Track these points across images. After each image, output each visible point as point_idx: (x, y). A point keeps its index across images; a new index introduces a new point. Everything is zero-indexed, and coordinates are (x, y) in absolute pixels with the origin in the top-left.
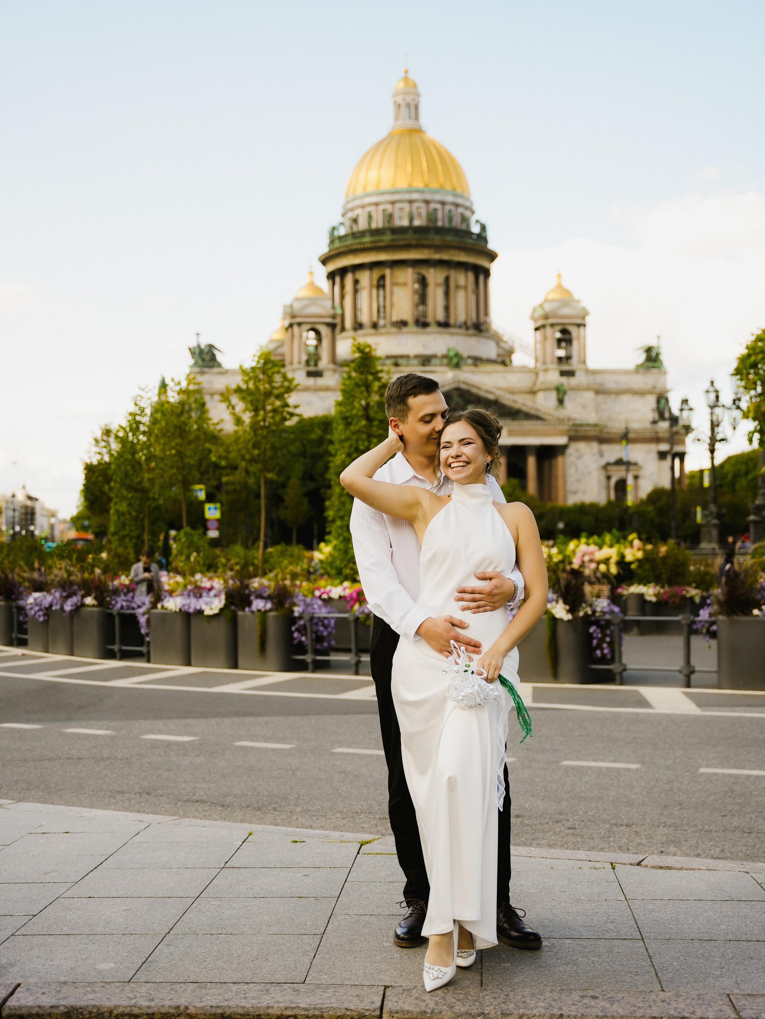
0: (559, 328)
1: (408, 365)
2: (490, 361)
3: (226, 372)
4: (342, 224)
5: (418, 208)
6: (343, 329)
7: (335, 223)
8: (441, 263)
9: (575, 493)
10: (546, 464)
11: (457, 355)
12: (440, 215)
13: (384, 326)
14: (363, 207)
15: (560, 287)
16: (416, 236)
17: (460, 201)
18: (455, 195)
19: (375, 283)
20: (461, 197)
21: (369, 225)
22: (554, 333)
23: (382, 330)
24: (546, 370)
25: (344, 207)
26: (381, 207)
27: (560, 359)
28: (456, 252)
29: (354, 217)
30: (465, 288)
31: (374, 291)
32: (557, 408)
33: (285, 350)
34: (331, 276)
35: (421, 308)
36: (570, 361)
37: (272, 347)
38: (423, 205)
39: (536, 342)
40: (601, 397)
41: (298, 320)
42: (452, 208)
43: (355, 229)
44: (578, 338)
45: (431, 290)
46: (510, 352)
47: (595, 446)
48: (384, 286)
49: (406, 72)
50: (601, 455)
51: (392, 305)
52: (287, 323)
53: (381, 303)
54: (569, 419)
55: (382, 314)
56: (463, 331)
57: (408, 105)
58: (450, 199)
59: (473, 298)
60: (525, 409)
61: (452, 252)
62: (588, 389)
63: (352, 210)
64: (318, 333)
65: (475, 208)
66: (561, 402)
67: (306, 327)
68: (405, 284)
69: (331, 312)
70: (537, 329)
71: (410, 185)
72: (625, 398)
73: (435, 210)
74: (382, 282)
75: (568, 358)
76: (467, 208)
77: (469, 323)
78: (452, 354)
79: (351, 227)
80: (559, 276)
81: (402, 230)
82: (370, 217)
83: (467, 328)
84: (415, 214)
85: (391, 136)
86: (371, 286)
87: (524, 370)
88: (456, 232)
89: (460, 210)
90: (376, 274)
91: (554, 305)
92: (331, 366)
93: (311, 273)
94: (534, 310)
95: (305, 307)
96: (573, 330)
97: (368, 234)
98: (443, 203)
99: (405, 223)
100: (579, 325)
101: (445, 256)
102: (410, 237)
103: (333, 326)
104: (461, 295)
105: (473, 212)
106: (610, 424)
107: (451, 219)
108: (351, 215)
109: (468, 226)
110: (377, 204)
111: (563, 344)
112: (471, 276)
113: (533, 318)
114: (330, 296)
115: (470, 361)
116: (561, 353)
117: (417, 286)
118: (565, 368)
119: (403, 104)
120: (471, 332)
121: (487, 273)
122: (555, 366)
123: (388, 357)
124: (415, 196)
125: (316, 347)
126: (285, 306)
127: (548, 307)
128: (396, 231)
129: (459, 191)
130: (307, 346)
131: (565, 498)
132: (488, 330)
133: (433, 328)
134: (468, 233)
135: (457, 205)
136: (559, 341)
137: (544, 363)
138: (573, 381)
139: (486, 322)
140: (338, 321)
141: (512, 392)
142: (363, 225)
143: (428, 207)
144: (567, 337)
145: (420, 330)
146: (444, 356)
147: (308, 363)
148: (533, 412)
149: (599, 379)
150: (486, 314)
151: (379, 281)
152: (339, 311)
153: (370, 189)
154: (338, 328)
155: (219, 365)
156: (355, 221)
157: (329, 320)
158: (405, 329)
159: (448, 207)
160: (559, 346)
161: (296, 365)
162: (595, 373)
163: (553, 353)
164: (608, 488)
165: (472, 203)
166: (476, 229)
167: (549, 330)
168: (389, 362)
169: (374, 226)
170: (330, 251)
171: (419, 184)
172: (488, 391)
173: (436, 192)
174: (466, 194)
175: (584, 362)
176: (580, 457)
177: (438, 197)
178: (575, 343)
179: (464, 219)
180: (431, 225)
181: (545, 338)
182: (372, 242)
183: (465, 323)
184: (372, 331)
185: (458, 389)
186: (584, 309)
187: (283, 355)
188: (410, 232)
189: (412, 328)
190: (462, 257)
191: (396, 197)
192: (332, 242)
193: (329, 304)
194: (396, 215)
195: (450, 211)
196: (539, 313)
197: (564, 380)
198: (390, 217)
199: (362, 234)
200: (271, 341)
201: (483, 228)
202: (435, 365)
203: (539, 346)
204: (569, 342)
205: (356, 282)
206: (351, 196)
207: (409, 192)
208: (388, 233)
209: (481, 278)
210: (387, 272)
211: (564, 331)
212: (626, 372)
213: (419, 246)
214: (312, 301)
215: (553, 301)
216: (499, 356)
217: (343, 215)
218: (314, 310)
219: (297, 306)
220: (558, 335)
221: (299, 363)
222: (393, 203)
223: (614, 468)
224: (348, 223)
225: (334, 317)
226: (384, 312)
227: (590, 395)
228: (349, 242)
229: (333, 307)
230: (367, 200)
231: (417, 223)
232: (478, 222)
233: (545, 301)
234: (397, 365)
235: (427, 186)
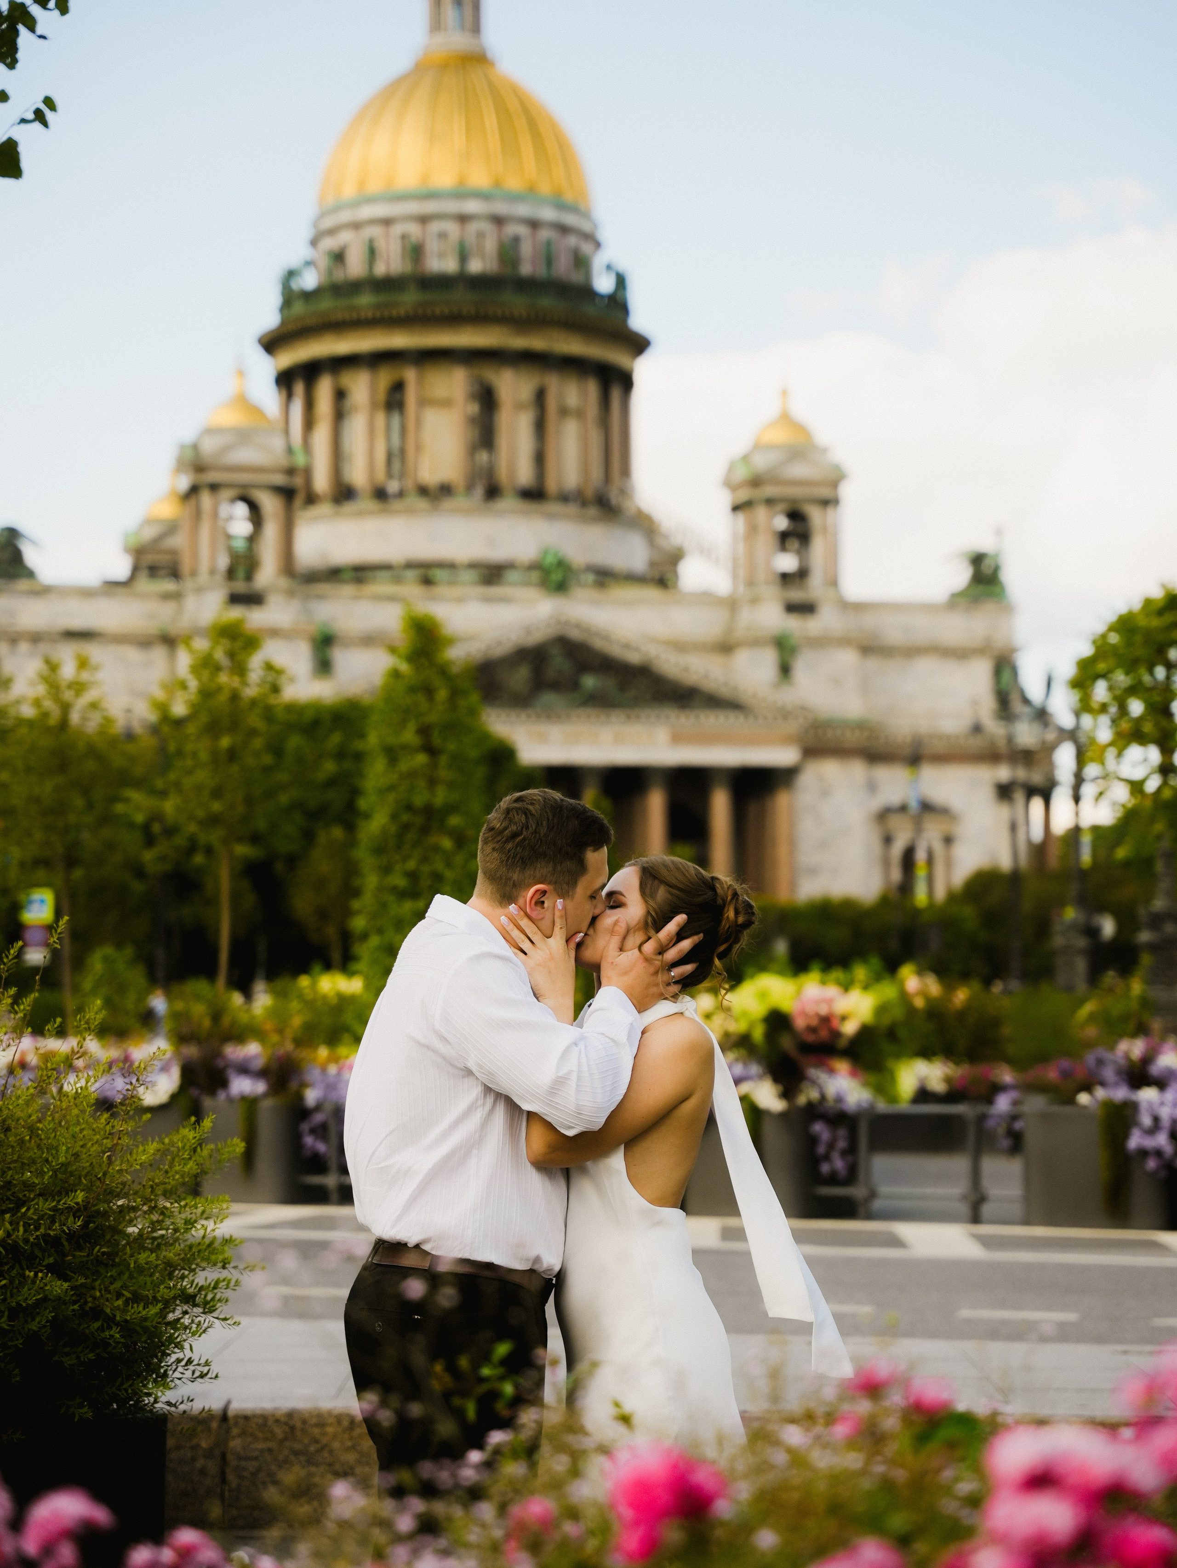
0: (782, 507)
1: (452, 583)
2: (632, 578)
3: (46, 591)
4: (310, 263)
5: (477, 234)
6: (311, 499)
7: (296, 262)
8: (529, 358)
9: (813, 871)
10: (752, 809)
11: (562, 564)
12: (526, 250)
13: (401, 494)
14: (356, 226)
15: (785, 417)
16: (473, 297)
17: (570, 219)
18: (559, 207)
19: (381, 398)
20: (574, 209)
21: (370, 267)
22: (772, 519)
23: (397, 505)
24: (754, 601)
25: (315, 225)
26: (398, 229)
27: (786, 578)
28: (561, 335)
29: (337, 248)
30: (581, 413)
31: (380, 418)
32: (777, 686)
33: (179, 541)
34: (285, 380)
35: (483, 457)
36: (806, 582)
37: (149, 533)
38: (487, 227)
39: (734, 537)
40: (873, 663)
41: (212, 477)
42: (554, 235)
43: (339, 276)
44: (825, 530)
45: (504, 417)
46: (675, 557)
47: (857, 770)
48: (401, 406)
50: (872, 787)
51: (419, 448)
52: (184, 483)
53: (395, 443)
54: (804, 708)
55: (397, 469)
56: (572, 509)
58: (548, 214)
59: (596, 436)
60: (708, 686)
61: (552, 333)
62: (844, 641)
63: (332, 232)
64: (254, 508)
66: (785, 670)
67: (227, 494)
68: (446, 403)
69: (283, 461)
70: (736, 508)
71: (461, 181)
72: (925, 665)
73: (516, 240)
74: (396, 397)
75: (802, 575)
76: (584, 236)
77: (589, 492)
78: (549, 560)
79: (330, 272)
80: (785, 393)
81: (442, 282)
82: (372, 250)
83: (583, 504)
84: (472, 246)
85: (420, 68)
86: (374, 406)
87: (707, 598)
88: (561, 289)
89: (572, 241)
90: (385, 377)
91: (774, 457)
92: (284, 582)
93: (241, 373)
94: (731, 467)
95: (227, 448)
96: (815, 515)
97: (367, 288)
98: (534, 224)
99: (449, 265)
100: (824, 503)
101: (537, 343)
102: (462, 299)
103: (287, 494)
104: (570, 428)
105: (598, 245)
106: (892, 722)
107: (549, 261)
108: (329, 244)
109: (587, 276)
110: (387, 222)
111: (794, 544)
112: (592, 388)
113: (729, 484)
114: (281, 425)
115: (590, 578)
116: (787, 562)
117: (474, 408)
118: (796, 595)
120: (592, 511)
121: (626, 381)
122: (774, 591)
123: (410, 565)
124: (472, 207)
125: (252, 539)
126: (182, 447)
127: (761, 462)
128: (430, 283)
129: (569, 197)
130: (229, 537)
131: (793, 885)
133: (508, 502)
134: (587, 292)
135: (563, 229)
136: (784, 537)
137: (751, 583)
138: (813, 625)
139: (624, 491)
140: (298, 481)
141: (680, 646)
142: (355, 267)
143: (500, 232)
144: (801, 527)
145: (480, 504)
146: (534, 566)
147: (231, 573)
148: (724, 692)
149: (869, 621)
150: (626, 471)
151: (390, 393)
152: (300, 460)
153: (374, 186)
154: (299, 501)
155: (30, 574)
156: (339, 257)
157: (279, 479)
158: (448, 504)
159: (543, 234)
160: (783, 548)
161: (204, 577)
162: (859, 608)
163: (770, 562)
164: (886, 863)
165: (595, 226)
166: (604, 284)
167: (761, 513)
168: (411, 574)
169: (380, 269)
170: (284, 323)
171: (480, 179)
172: (627, 646)
173: (517, 198)
174: (583, 204)
175: (836, 585)
176: (825, 793)
177: (523, 210)
178: (817, 541)
179: (581, 262)
180: (506, 271)
181: (752, 530)
182: (377, 306)
183: (579, 492)
184: (376, 505)
185: (562, 641)
186: (835, 465)
187: (174, 552)
188: (461, 287)
189: (462, 500)
190: (575, 346)
191: (430, 207)
192: (287, 303)
193: (277, 443)
194: (432, 247)
195: (549, 243)
196: (742, 474)
197: (794, 624)
198: (416, 252)
199: (354, 287)
200: (149, 521)
201: (621, 281)
202: (513, 584)
203: (741, 547)
204: (805, 538)
205: (340, 395)
206: (330, 201)
207: (460, 194)
208: (413, 286)
209: (616, 394)
210: (410, 375)
211: (796, 516)
212: (928, 608)
213: (480, 318)
214: (243, 436)
215: (771, 447)
216: (652, 564)
217: (314, 243)
218: (245, 455)
219: (209, 446)
220: (782, 523)
221: (212, 572)
222: (424, 220)
223: (903, 819)
224: (324, 262)
225: (291, 471)
226: (401, 463)
227: (848, 658)
228: (326, 304)
229: (290, 451)
230: (368, 212)
231: (475, 266)
232: (609, 267)
233: (758, 447)
234: (427, 581)
235: (498, 184)
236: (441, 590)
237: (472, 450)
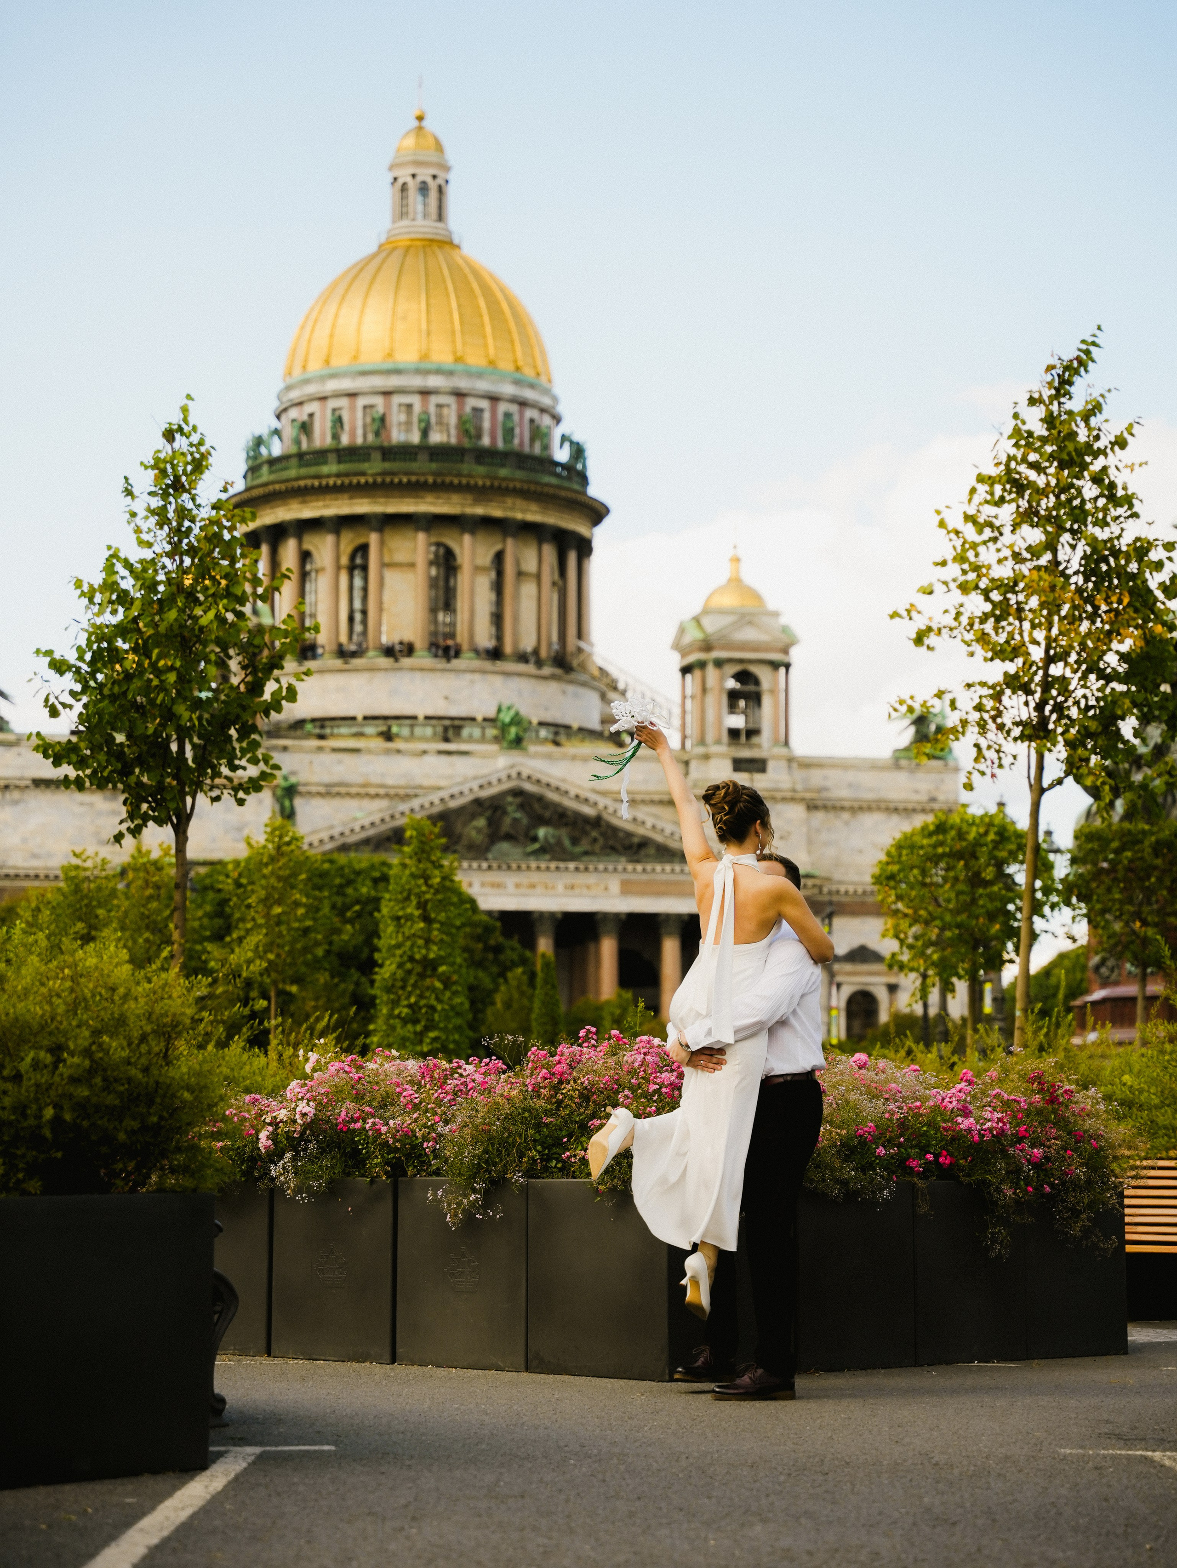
0: (732, 669)
1: (412, 737)
2: (586, 733)
3: (15, 741)
4: (277, 432)
5: (439, 406)
7: (264, 431)
8: (488, 524)
11: (517, 720)
12: (486, 424)
13: (363, 653)
14: (323, 399)
15: (736, 583)
16: (434, 466)
17: (529, 394)
18: (517, 382)
19: (344, 560)
21: (336, 437)
22: (722, 679)
23: (356, 663)
24: (706, 757)
25: (280, 397)
26: (361, 402)
27: (734, 733)
28: (519, 502)
29: (305, 418)
30: (538, 577)
31: (343, 578)
35: (443, 618)
36: (755, 740)
38: (451, 400)
39: (684, 697)
40: (820, 816)
42: (514, 408)
43: (305, 445)
44: (772, 692)
45: (463, 580)
48: (365, 568)
49: (420, 118)
51: (380, 610)
53: (357, 605)
55: (358, 628)
56: (530, 668)
57: (424, 189)
58: (508, 390)
59: (552, 599)
60: (659, 838)
61: (509, 501)
62: (793, 798)
63: (298, 404)
65: (561, 409)
68: (408, 566)
70: (685, 670)
71: (425, 357)
73: (477, 411)
74: (358, 561)
76: (543, 410)
77: (544, 652)
78: (506, 717)
79: (298, 442)
80: (736, 560)
81: (406, 452)
82: (338, 421)
83: (539, 664)
84: (433, 420)
85: (386, 249)
86: (338, 568)
88: (521, 459)
89: (530, 413)
90: (348, 541)
91: (725, 620)
94: (682, 631)
96: (764, 674)
97: (332, 457)
98: (494, 399)
99: (412, 437)
100: (775, 665)
101: (497, 512)
102: (423, 467)
104: (529, 589)
105: (557, 419)
106: (837, 876)
107: (509, 433)
108: (295, 415)
109: (546, 447)
110: (352, 395)
111: (742, 703)
112: (549, 552)
113: (678, 646)
115: (543, 733)
116: (737, 721)
117: (433, 572)
118: (745, 753)
119: (412, 185)
120: (548, 670)
121: (584, 547)
122: (723, 749)
124: (433, 382)
127: (711, 625)
128: (389, 453)
129: (528, 373)
132: (583, 667)
133: (467, 661)
134: (545, 462)
135: (523, 404)
136: (733, 696)
137: (702, 742)
138: (761, 782)
139: (580, 650)
141: (633, 802)
142: (321, 437)
143: (461, 406)
144: (751, 688)
145: (441, 664)
146: (491, 721)
149: (816, 778)
150: (581, 634)
151: (353, 557)
153: (340, 362)
156: (306, 428)
158: (406, 662)
159: (503, 407)
160: (732, 708)
162: (807, 764)
163: (720, 721)
165: (555, 399)
166: (562, 455)
167: (712, 672)
168: (370, 730)
169: (345, 440)
170: (248, 488)
171: (442, 356)
172: (579, 799)
173: (480, 375)
174: (543, 379)
175: (786, 743)
177: (483, 386)
178: (767, 701)
179: (538, 433)
180: (467, 443)
181: (703, 689)
182: (340, 474)
183: (536, 652)
184: (338, 663)
185: (517, 793)
186: (785, 629)
188: (423, 457)
189: (423, 658)
190: (533, 514)
191: (394, 382)
192: (253, 470)
194: (397, 417)
195: (508, 415)
196: (693, 635)
198: (379, 424)
199: (321, 455)
201: (578, 452)
202: (471, 739)
203: (689, 706)
204: (755, 699)
205: (305, 556)
206: (297, 374)
207: (421, 371)
208: (376, 456)
209: (573, 558)
210: (373, 539)
212: (875, 766)
213: (439, 488)
215: (722, 612)
216: (605, 721)
217: (279, 414)
220: (731, 684)
222: (387, 394)
223: (848, 967)
224: (289, 432)
226: (364, 622)
227: (800, 812)
228: (290, 471)
230: (332, 386)
231: (436, 438)
232: (564, 438)
233: (706, 611)
234: (388, 736)
235: (458, 360)
236: (398, 744)
237: (433, 611)
